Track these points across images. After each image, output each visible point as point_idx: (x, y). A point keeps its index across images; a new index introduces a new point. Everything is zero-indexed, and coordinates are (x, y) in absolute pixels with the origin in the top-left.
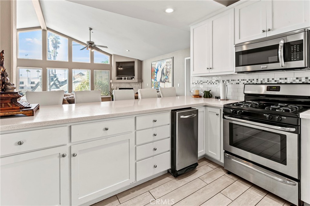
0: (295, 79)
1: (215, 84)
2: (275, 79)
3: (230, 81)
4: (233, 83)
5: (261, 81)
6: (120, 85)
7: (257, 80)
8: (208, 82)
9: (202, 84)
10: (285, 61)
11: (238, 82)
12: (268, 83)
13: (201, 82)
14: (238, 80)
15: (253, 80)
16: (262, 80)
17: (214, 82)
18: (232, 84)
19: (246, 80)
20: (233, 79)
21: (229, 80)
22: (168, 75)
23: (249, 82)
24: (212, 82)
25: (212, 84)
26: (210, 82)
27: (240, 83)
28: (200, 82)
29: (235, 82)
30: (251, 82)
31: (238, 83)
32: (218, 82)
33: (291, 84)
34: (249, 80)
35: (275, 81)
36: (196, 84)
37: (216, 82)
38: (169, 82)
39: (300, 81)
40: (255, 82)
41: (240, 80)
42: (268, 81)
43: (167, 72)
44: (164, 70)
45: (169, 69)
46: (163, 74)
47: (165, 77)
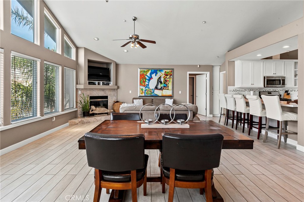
6: (91, 92)
13: (236, 91)
22: (167, 84)
24: (243, 91)
36: (232, 91)
38: (168, 89)
43: (166, 80)
44: (161, 78)
45: (168, 78)
46: (160, 82)
47: (162, 85)
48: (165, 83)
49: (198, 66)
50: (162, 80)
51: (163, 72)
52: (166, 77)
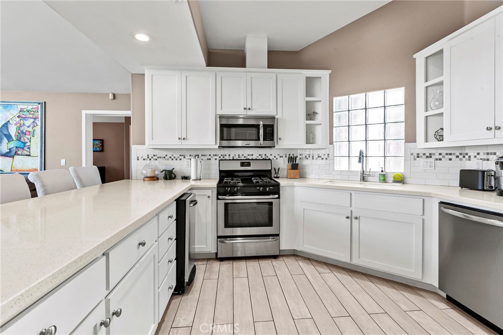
0: (258, 155)
1: (178, 159)
2: (244, 155)
3: (200, 156)
4: (204, 159)
5: (233, 157)
7: (229, 155)
8: (166, 157)
9: (156, 159)
10: (264, 140)
11: (210, 157)
12: (239, 159)
13: (154, 157)
14: (210, 155)
15: (226, 155)
16: (233, 155)
17: (176, 158)
18: (202, 159)
19: (218, 155)
20: (203, 154)
21: (198, 155)
22: (27, 140)
23: (222, 157)
24: (174, 157)
25: (174, 159)
26: (170, 157)
27: (212, 159)
28: (152, 157)
29: (206, 157)
30: (224, 157)
31: (210, 159)
32: (183, 157)
33: (256, 160)
34: (222, 155)
35: (245, 157)
36: (144, 159)
37: (180, 157)
38: (29, 155)
39: (262, 157)
40: (227, 157)
41: (212, 156)
42: (239, 157)
43: (22, 132)
44: (9, 126)
45: (29, 127)
46: (6, 135)
47: (12, 145)
48: (19, 140)
49: (111, 97)
50: (13, 130)
51: (15, 112)
52: (24, 124)
